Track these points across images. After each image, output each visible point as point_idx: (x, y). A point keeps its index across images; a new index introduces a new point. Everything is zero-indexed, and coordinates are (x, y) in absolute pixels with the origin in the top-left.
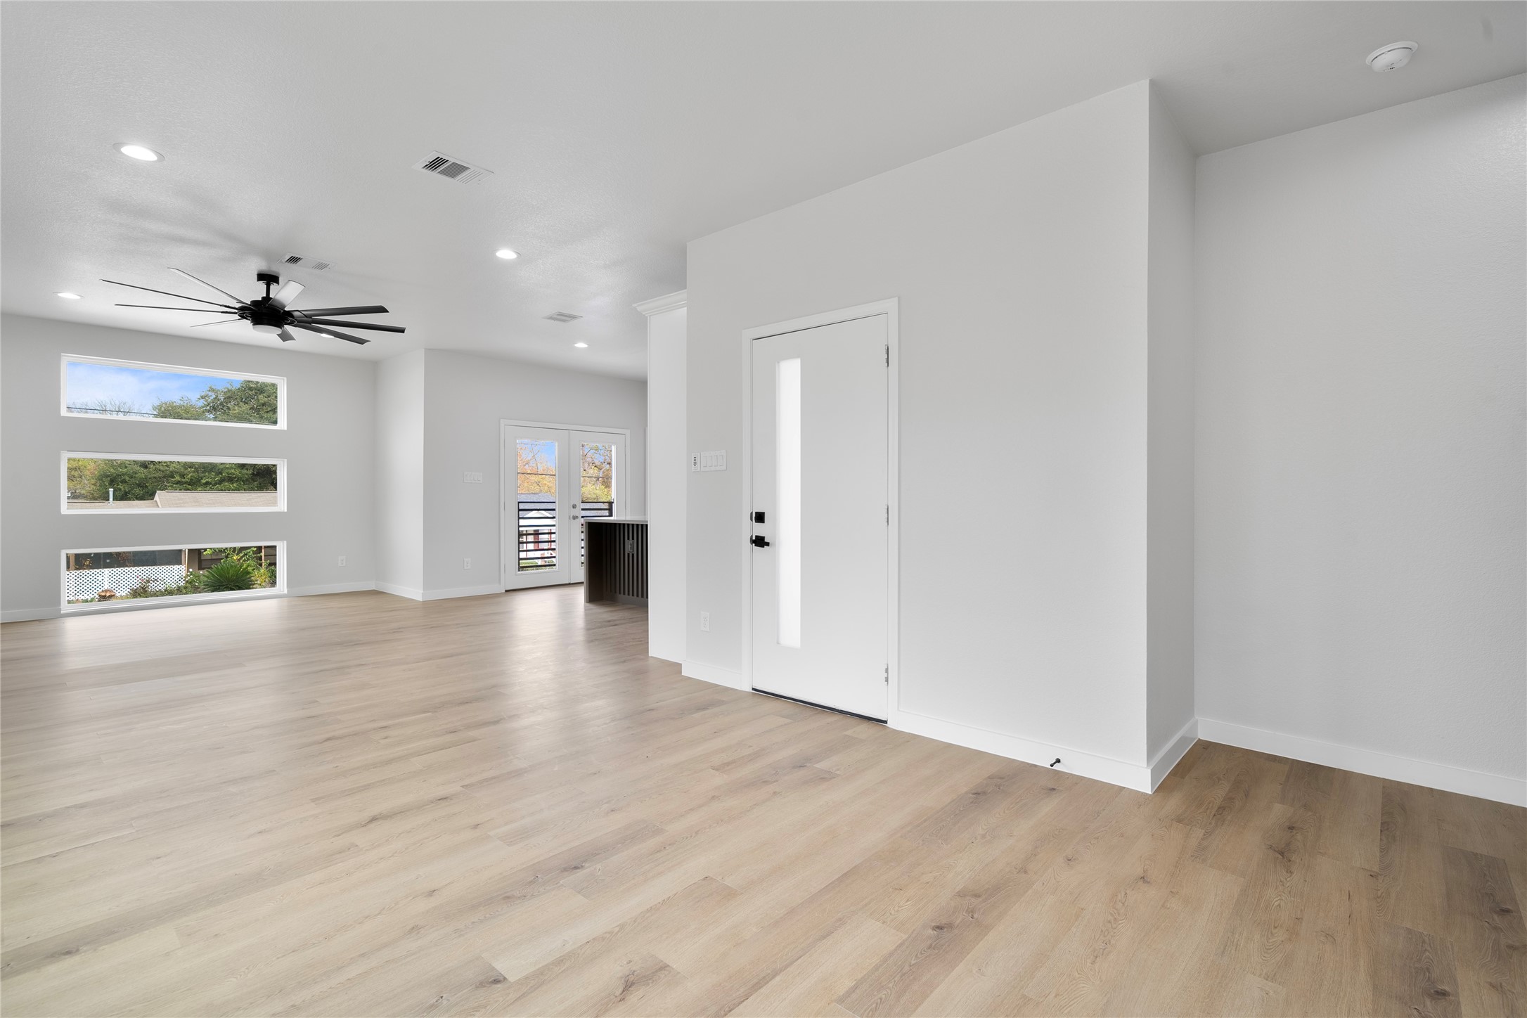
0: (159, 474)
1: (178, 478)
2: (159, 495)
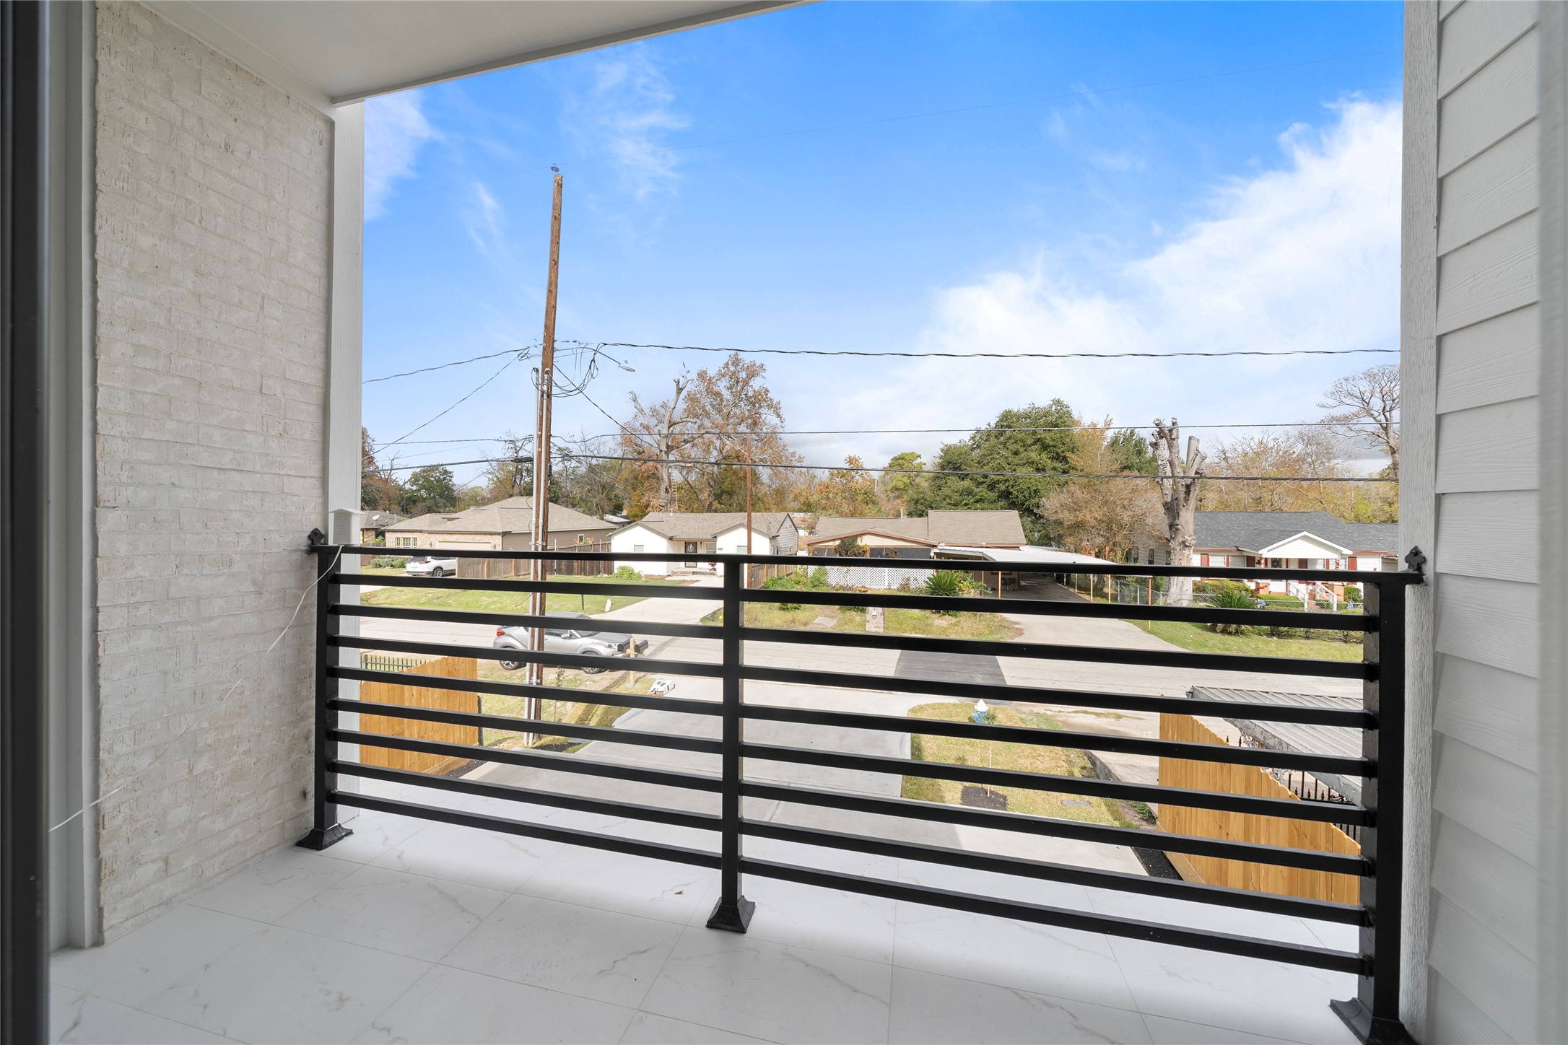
2: (931, 514)
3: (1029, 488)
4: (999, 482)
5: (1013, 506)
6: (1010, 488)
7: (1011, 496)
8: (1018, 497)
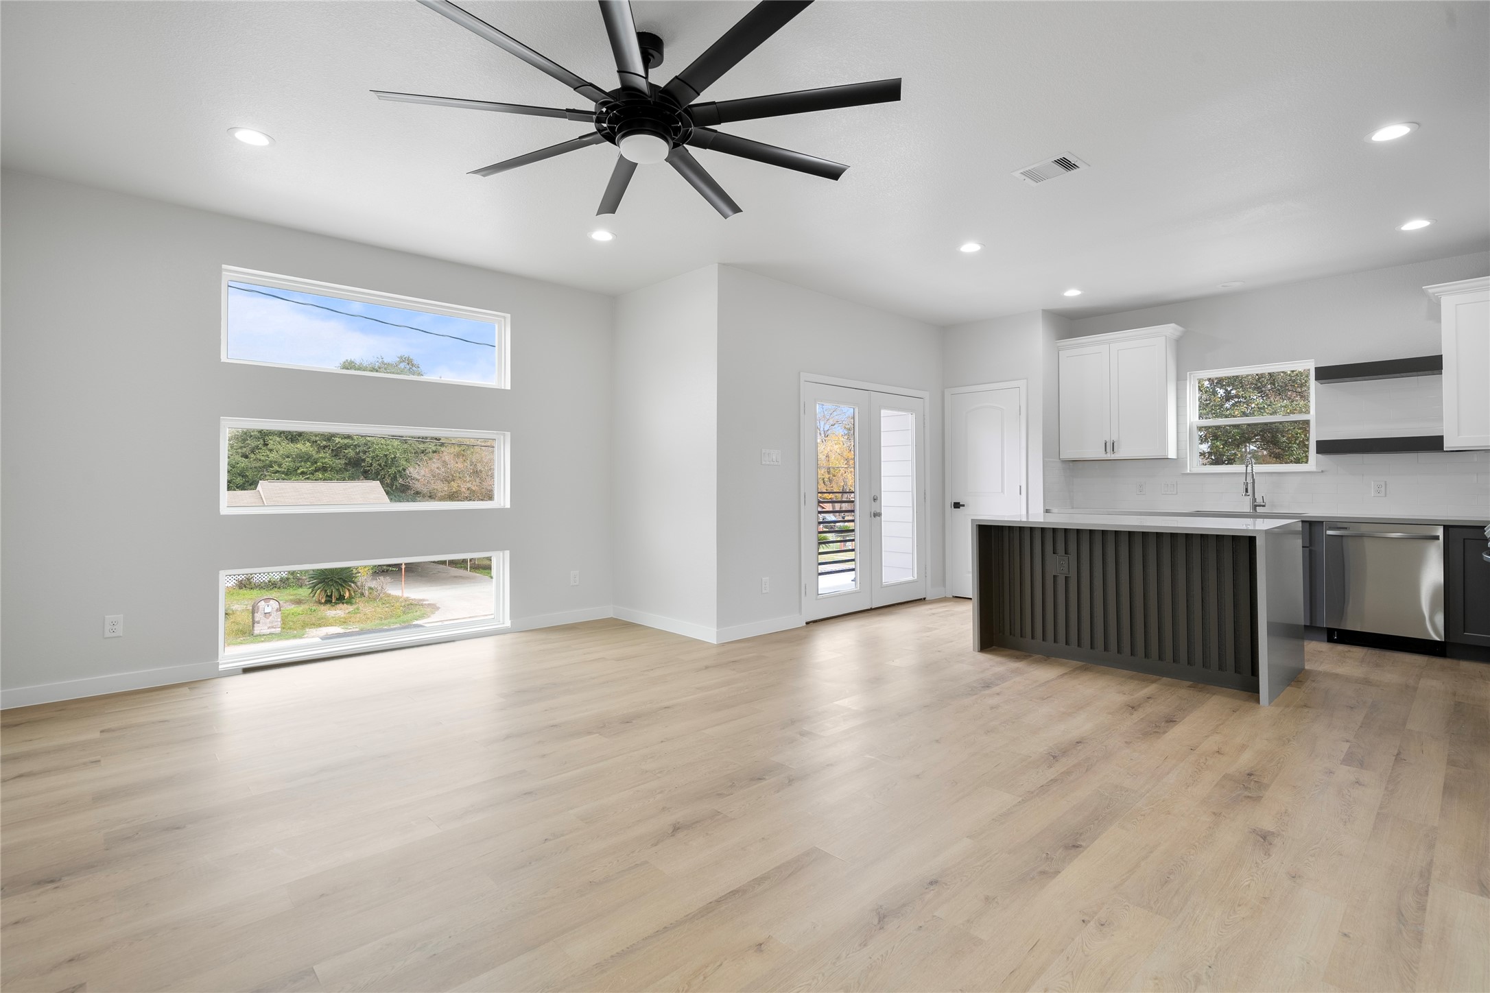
0: (259, 464)
1: (276, 468)
2: (263, 486)
3: (386, 455)
4: (347, 446)
5: (367, 475)
6: (361, 454)
7: (363, 464)
8: (371, 465)
